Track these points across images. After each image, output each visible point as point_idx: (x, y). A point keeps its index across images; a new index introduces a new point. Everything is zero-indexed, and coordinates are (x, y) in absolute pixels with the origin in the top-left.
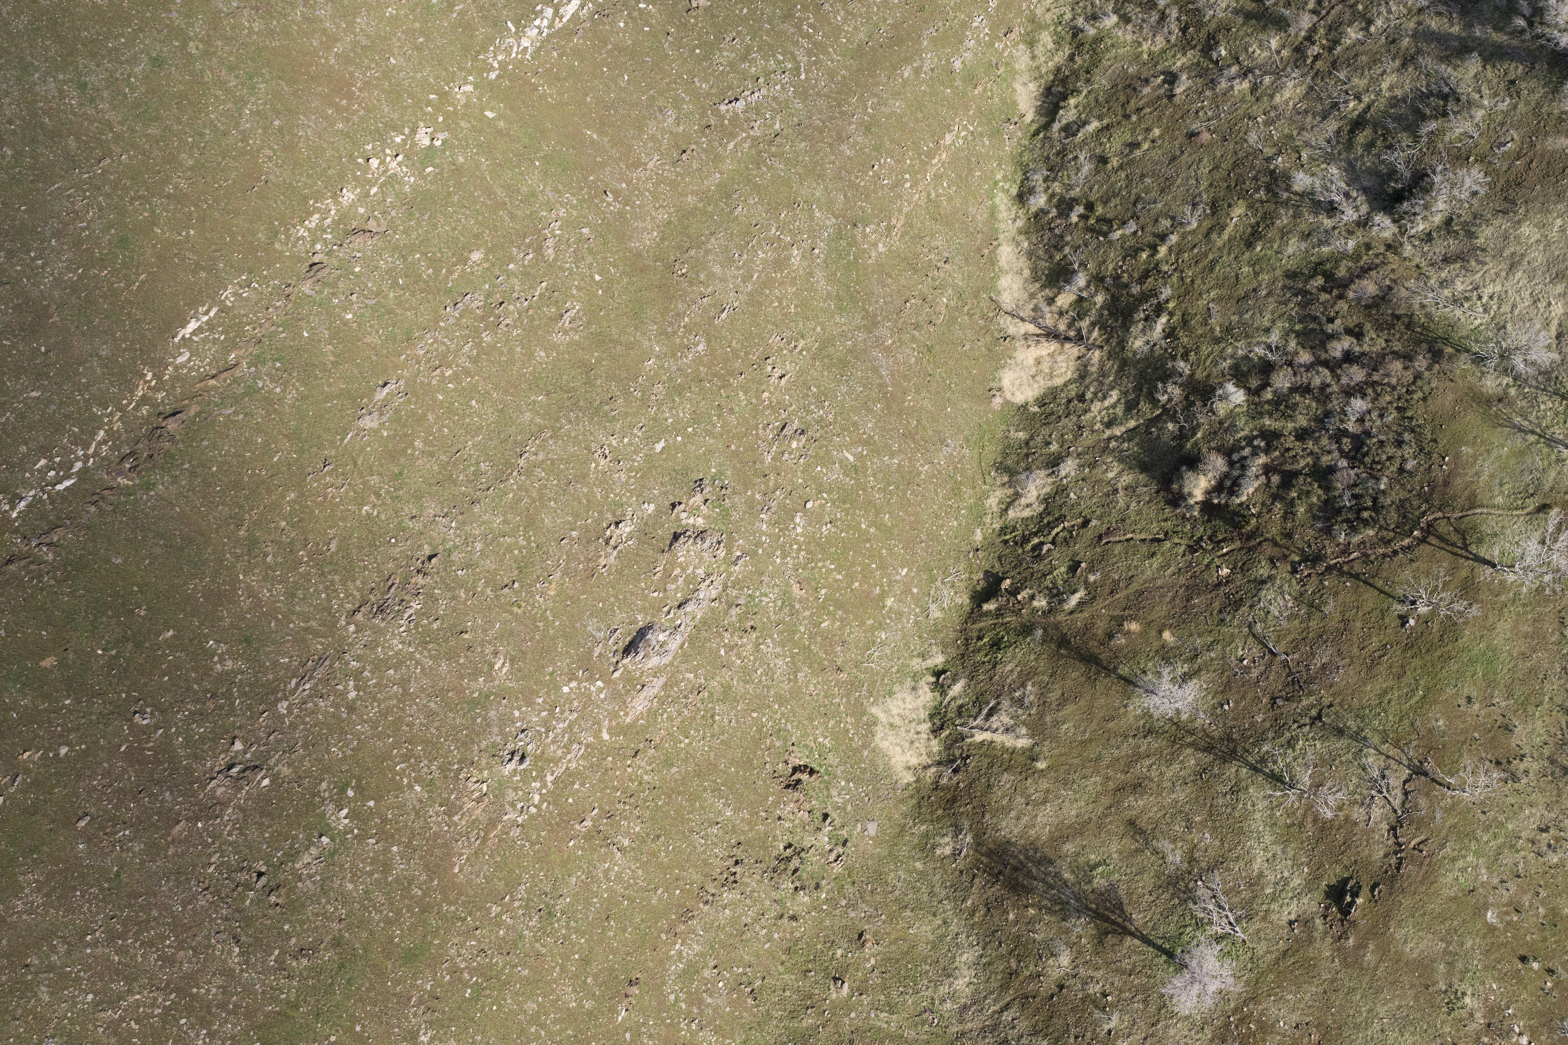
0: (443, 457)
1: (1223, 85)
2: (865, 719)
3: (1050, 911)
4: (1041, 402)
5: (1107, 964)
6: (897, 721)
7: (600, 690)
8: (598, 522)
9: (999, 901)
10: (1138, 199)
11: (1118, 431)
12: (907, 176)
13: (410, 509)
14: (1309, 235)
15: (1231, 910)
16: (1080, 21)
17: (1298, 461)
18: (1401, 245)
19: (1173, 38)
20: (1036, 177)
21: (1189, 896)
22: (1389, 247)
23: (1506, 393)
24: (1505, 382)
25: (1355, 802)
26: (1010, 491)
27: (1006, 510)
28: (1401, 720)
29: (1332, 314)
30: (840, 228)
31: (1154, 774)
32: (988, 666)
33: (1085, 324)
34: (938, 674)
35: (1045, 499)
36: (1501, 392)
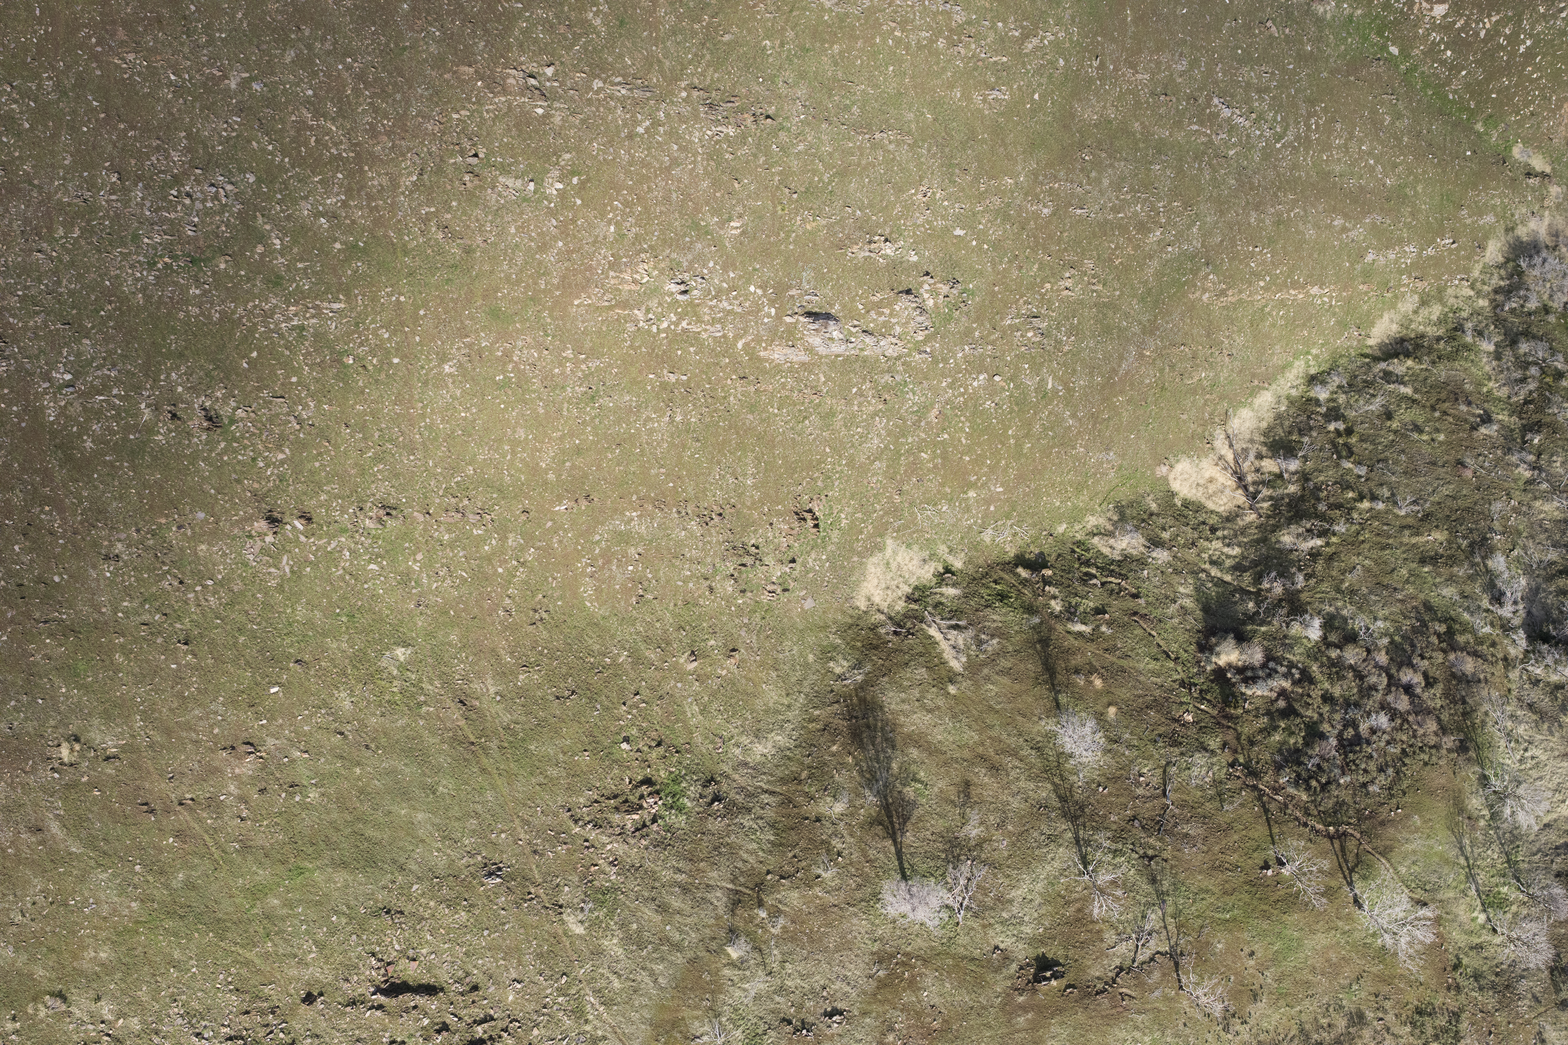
0: (840, 74)
1: (1514, 459)
2: (879, 540)
3: (861, 772)
4: (1186, 504)
5: (861, 840)
6: (894, 566)
7: (769, 315)
8: (878, 225)
9: (836, 733)
10: (1385, 460)
11: (1214, 572)
12: (1268, 279)
13: (789, 75)
14: (1466, 597)
15: (970, 898)
16: (1469, 325)
17: (1308, 709)
18: (1514, 667)
19: (1514, 399)
20: (1335, 378)
21: (956, 861)
22: (1505, 659)
23: (1477, 819)
24: (1483, 813)
25: (1116, 928)
26: (1110, 527)
27: (1095, 535)
28: (1198, 917)
29: (1427, 655)
30: (1197, 254)
31: (1013, 774)
32: (983, 602)
33: (1266, 492)
34: (947, 570)
35: (1126, 556)
36: (1475, 815)
